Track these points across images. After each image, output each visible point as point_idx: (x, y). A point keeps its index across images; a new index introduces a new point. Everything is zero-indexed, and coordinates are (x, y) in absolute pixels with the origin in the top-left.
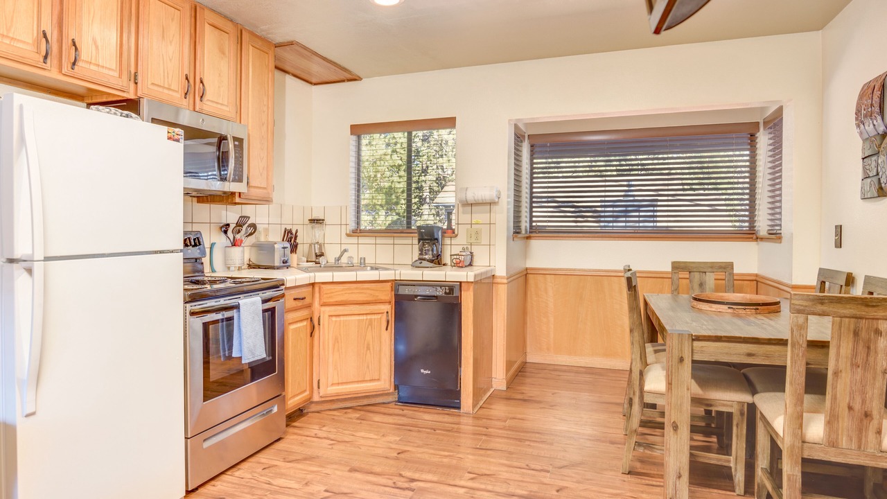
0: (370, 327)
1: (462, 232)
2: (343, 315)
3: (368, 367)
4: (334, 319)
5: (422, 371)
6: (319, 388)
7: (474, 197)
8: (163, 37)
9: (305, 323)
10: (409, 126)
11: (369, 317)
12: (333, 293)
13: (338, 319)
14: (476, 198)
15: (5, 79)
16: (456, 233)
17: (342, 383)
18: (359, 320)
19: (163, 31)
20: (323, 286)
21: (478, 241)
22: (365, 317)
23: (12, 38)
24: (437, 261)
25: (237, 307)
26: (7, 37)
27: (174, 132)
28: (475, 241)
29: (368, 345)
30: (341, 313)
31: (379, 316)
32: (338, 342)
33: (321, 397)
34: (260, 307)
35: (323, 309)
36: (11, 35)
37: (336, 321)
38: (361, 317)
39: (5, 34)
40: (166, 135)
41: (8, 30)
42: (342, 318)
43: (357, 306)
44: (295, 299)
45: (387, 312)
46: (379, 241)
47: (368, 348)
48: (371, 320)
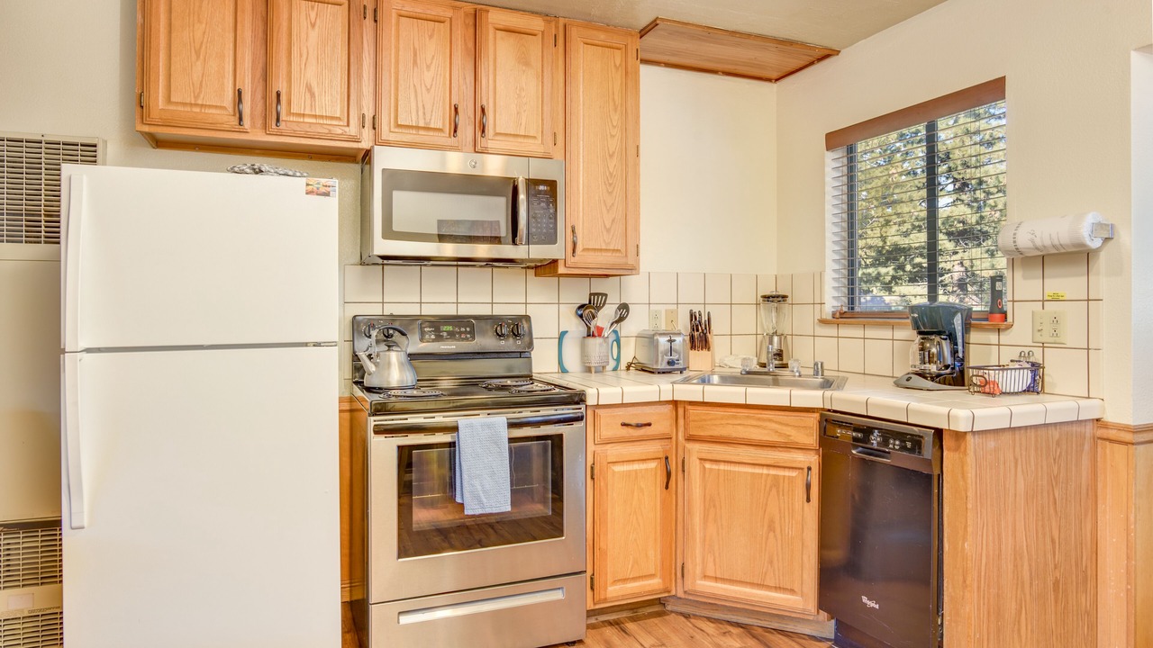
0: (774, 491)
1: (1021, 317)
2: (724, 462)
3: (771, 562)
4: (708, 465)
5: (865, 599)
6: (683, 576)
7: (1032, 241)
8: (415, 62)
9: (653, 465)
10: (928, 112)
11: (773, 472)
12: (705, 420)
13: (715, 467)
14: (1038, 243)
15: (257, 151)
16: (1010, 319)
17: (723, 580)
18: (753, 474)
19: (415, 55)
20: (689, 407)
21: (1058, 340)
22: (765, 471)
23: (202, 105)
24: (956, 377)
25: (455, 429)
26: (196, 105)
27: (318, 184)
28: (1052, 340)
29: (772, 522)
30: (718, 458)
31: (794, 474)
32: (714, 506)
33: (685, 592)
34: (505, 433)
35: (690, 446)
36: (200, 102)
37: (711, 470)
38: (758, 470)
39: (193, 102)
40: (304, 189)
41: (196, 97)
42: (722, 467)
43: (752, 450)
44: (624, 425)
45: (809, 469)
46: (870, 333)
47: (771, 528)
48: (776, 477)
